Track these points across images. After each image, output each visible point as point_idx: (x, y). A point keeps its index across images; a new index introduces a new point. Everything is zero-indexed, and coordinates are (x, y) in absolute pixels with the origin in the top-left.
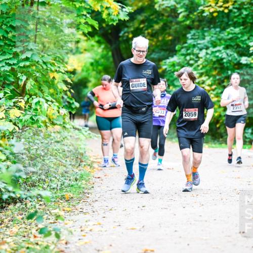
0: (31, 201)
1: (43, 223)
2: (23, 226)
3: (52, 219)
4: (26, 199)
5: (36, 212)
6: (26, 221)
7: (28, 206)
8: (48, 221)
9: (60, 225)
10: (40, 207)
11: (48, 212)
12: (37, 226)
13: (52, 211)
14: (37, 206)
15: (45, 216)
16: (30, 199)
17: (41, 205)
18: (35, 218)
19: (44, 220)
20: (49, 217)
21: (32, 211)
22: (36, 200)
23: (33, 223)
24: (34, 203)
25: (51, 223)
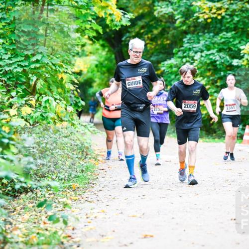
0: (41, 191)
1: (52, 211)
2: (34, 213)
3: (60, 207)
4: (36, 189)
5: (46, 201)
6: (36, 209)
7: (38, 195)
8: (56, 208)
9: (67, 213)
10: (49, 196)
11: (57, 201)
12: (46, 213)
13: (60, 200)
14: (47, 195)
15: (54, 205)
16: (40, 189)
17: (50, 194)
18: (45, 206)
19: (53, 208)
20: (58, 205)
21: (42, 200)
22: (46, 190)
23: (43, 211)
24: (44, 193)
25: (59, 211)
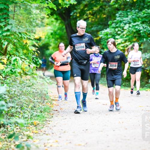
0: (10, 126)
1: (19, 141)
2: (6, 143)
3: (25, 138)
4: (7, 125)
5: (14, 133)
6: (7, 140)
7: (9, 130)
8: (22, 139)
9: (30, 142)
10: (17, 130)
11: (22, 134)
12: (14, 143)
13: (25, 133)
14: (15, 130)
15: (20, 137)
16: (10, 125)
17: (17, 129)
18: (13, 138)
19: (20, 139)
20: (23, 137)
21: (12, 133)
22: (14, 126)
23: (12, 141)
24: (13, 128)
25: (24, 141)
